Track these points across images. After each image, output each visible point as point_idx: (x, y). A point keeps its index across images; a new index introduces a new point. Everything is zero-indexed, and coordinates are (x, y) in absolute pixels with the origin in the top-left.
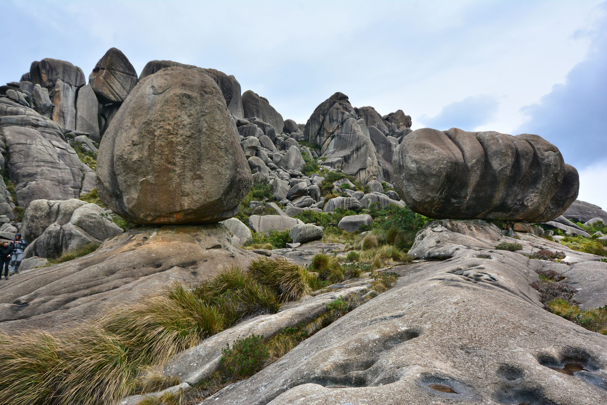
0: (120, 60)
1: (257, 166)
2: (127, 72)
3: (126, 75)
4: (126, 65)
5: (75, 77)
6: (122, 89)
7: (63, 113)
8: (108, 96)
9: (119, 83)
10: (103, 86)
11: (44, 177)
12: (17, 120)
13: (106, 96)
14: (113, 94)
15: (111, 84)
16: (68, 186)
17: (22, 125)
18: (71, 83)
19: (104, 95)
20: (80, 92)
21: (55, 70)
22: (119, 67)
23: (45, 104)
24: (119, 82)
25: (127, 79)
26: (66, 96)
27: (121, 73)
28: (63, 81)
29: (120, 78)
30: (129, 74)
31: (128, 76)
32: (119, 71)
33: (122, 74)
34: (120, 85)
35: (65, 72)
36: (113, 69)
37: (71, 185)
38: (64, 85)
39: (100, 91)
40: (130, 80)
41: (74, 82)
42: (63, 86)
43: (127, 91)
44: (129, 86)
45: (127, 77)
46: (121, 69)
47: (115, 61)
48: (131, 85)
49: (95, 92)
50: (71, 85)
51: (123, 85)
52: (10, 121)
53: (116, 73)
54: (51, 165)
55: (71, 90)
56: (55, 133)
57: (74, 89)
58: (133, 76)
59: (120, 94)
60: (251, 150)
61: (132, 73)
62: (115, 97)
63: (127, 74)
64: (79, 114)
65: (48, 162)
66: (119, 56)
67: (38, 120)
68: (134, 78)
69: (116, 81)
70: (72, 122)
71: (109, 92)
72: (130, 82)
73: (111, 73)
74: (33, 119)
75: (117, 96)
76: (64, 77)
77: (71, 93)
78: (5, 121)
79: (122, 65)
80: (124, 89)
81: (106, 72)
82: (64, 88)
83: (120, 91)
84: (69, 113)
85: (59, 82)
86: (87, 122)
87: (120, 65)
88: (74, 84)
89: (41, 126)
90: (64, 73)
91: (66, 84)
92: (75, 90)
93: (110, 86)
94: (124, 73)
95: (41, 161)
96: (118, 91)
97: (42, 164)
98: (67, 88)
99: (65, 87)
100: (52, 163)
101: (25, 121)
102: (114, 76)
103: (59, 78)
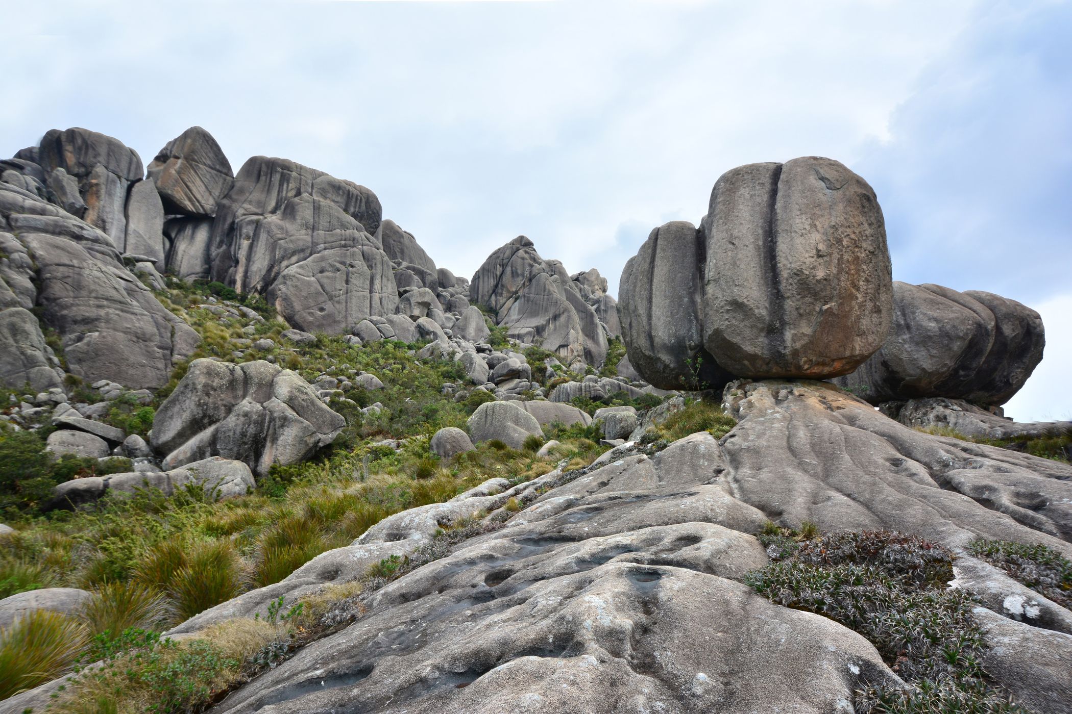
0: (209, 147)
1: (431, 332)
2: (218, 167)
3: (215, 172)
4: (216, 156)
5: (127, 165)
6: (207, 194)
7: (104, 221)
8: (181, 203)
9: (202, 184)
10: (175, 186)
11: (111, 326)
12: (47, 224)
13: (178, 202)
14: (190, 200)
15: (189, 184)
16: (152, 344)
17: (53, 233)
18: (121, 174)
19: (175, 200)
20: (134, 190)
21: (94, 149)
22: (205, 159)
23: (73, 203)
24: (203, 182)
25: (217, 179)
26: (110, 194)
27: (207, 168)
28: (106, 168)
29: (204, 176)
30: (221, 172)
31: (219, 174)
32: (205, 164)
33: (209, 170)
34: (204, 187)
35: (111, 153)
36: (194, 160)
37: (156, 343)
38: (108, 176)
39: (170, 192)
40: (221, 181)
41: (125, 172)
42: (106, 176)
43: (214, 199)
44: (219, 191)
45: (216, 175)
46: (209, 162)
47: (200, 147)
48: (222, 189)
49: (159, 193)
50: (119, 177)
51: (210, 187)
52: (33, 224)
53: (200, 168)
54: (119, 306)
55: (119, 185)
56: (110, 252)
57: (126, 184)
58: (227, 174)
59: (203, 202)
60: (421, 307)
61: (225, 170)
62: (193, 204)
63: (218, 171)
64: (132, 226)
65: (115, 301)
66: (208, 141)
67: (82, 228)
68: (228, 178)
69: (198, 179)
70: (120, 238)
71: (184, 197)
72: (220, 183)
73: (191, 165)
74: (74, 225)
75: (197, 204)
76: (108, 162)
77: (119, 191)
78: (25, 223)
79: (209, 154)
80: (211, 194)
81: (182, 163)
82: (107, 180)
83: (203, 196)
84: (115, 223)
85: (100, 169)
86: (145, 241)
87: (206, 154)
88: (126, 176)
89: (87, 239)
90: (109, 155)
91: (111, 174)
92: (126, 186)
93: (188, 187)
94: (212, 169)
95: (103, 299)
96: (199, 197)
97: (105, 303)
98: (113, 182)
99: (110, 180)
100: (120, 302)
101: (61, 226)
102: (196, 172)
103: (99, 162)
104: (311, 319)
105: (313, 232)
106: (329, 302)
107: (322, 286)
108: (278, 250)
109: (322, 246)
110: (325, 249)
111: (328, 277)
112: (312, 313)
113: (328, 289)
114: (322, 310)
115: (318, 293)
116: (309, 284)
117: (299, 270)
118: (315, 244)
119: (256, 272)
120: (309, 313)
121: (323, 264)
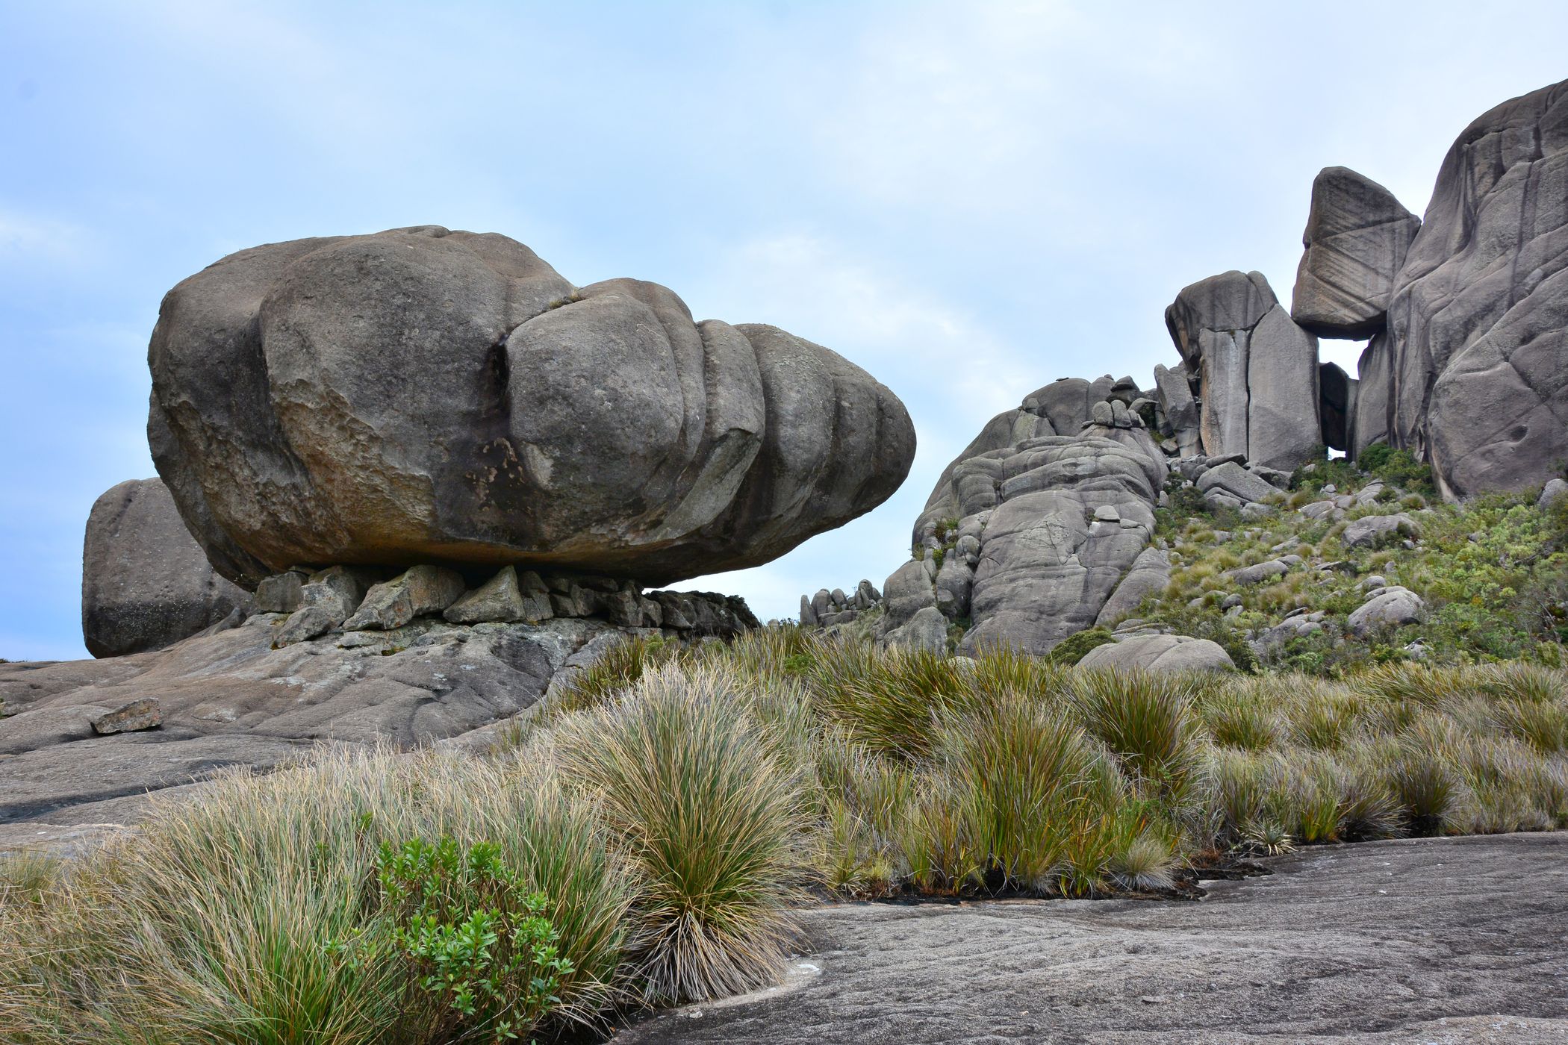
0: (1343, 195)
2: (1371, 218)
3: (1370, 229)
4: (1361, 200)
5: (1241, 306)
6: (1371, 276)
7: (1216, 414)
8: (1333, 318)
9: (1356, 265)
10: (1313, 296)
11: (1013, 604)
12: (1033, 479)
13: (1329, 320)
14: (1346, 305)
15: (1333, 279)
16: (1062, 617)
17: (1044, 487)
18: (1233, 326)
19: (1322, 319)
20: (1253, 341)
22: (1344, 218)
24: (1357, 261)
25: (1378, 239)
26: (1221, 368)
27: (1355, 233)
28: (1212, 329)
29: (1354, 248)
30: (1380, 222)
31: (1379, 227)
32: (1348, 228)
33: (1359, 233)
34: (1360, 268)
35: (1217, 303)
37: (1069, 614)
38: (1215, 340)
39: (1309, 312)
40: (1387, 236)
41: (1240, 318)
42: (1214, 342)
43: (1387, 277)
44: (1391, 257)
45: (1374, 233)
46: (1353, 220)
47: (1329, 205)
48: (1393, 252)
49: (1296, 322)
50: (1232, 333)
51: (1370, 263)
52: (1019, 486)
53: (1341, 240)
54: (1041, 571)
55: (1233, 345)
57: (1241, 336)
58: (1392, 220)
59: (1367, 295)
61: (1386, 215)
62: (1354, 309)
63: (1375, 223)
64: (1253, 401)
65: (1038, 565)
66: (1337, 187)
68: (1397, 224)
69: (1346, 261)
70: (1238, 430)
71: (1334, 304)
72: (1388, 244)
73: (1327, 246)
74: (1063, 466)
75: (1360, 304)
76: (1213, 320)
77: (1234, 355)
78: (1013, 489)
79: (1349, 207)
80: (1377, 273)
81: (1314, 252)
82: (1214, 348)
83: (1364, 286)
84: (1229, 409)
85: (1206, 337)
86: (1275, 416)
87: (1344, 210)
88: (1241, 325)
89: (1083, 477)
90: (1213, 306)
91: (1220, 335)
92: (1244, 340)
93: (1333, 285)
94: (1362, 227)
95: (1022, 567)
96: (1357, 290)
97: (1024, 571)
98: (1224, 344)
99: (1218, 343)
101: (1049, 475)
102: (1338, 251)
103: (1203, 326)
104: (1485, 466)
105: (1520, 250)
106: (1543, 407)
107: (1524, 377)
108: (1431, 336)
109: (1538, 272)
110: (1545, 276)
111: (1541, 347)
112: (1490, 451)
113: (1536, 376)
114: (1519, 433)
115: (1515, 395)
116: (1487, 384)
117: (1468, 363)
118: (1518, 277)
119: (1408, 400)
120: (1483, 455)
121: (1531, 318)
